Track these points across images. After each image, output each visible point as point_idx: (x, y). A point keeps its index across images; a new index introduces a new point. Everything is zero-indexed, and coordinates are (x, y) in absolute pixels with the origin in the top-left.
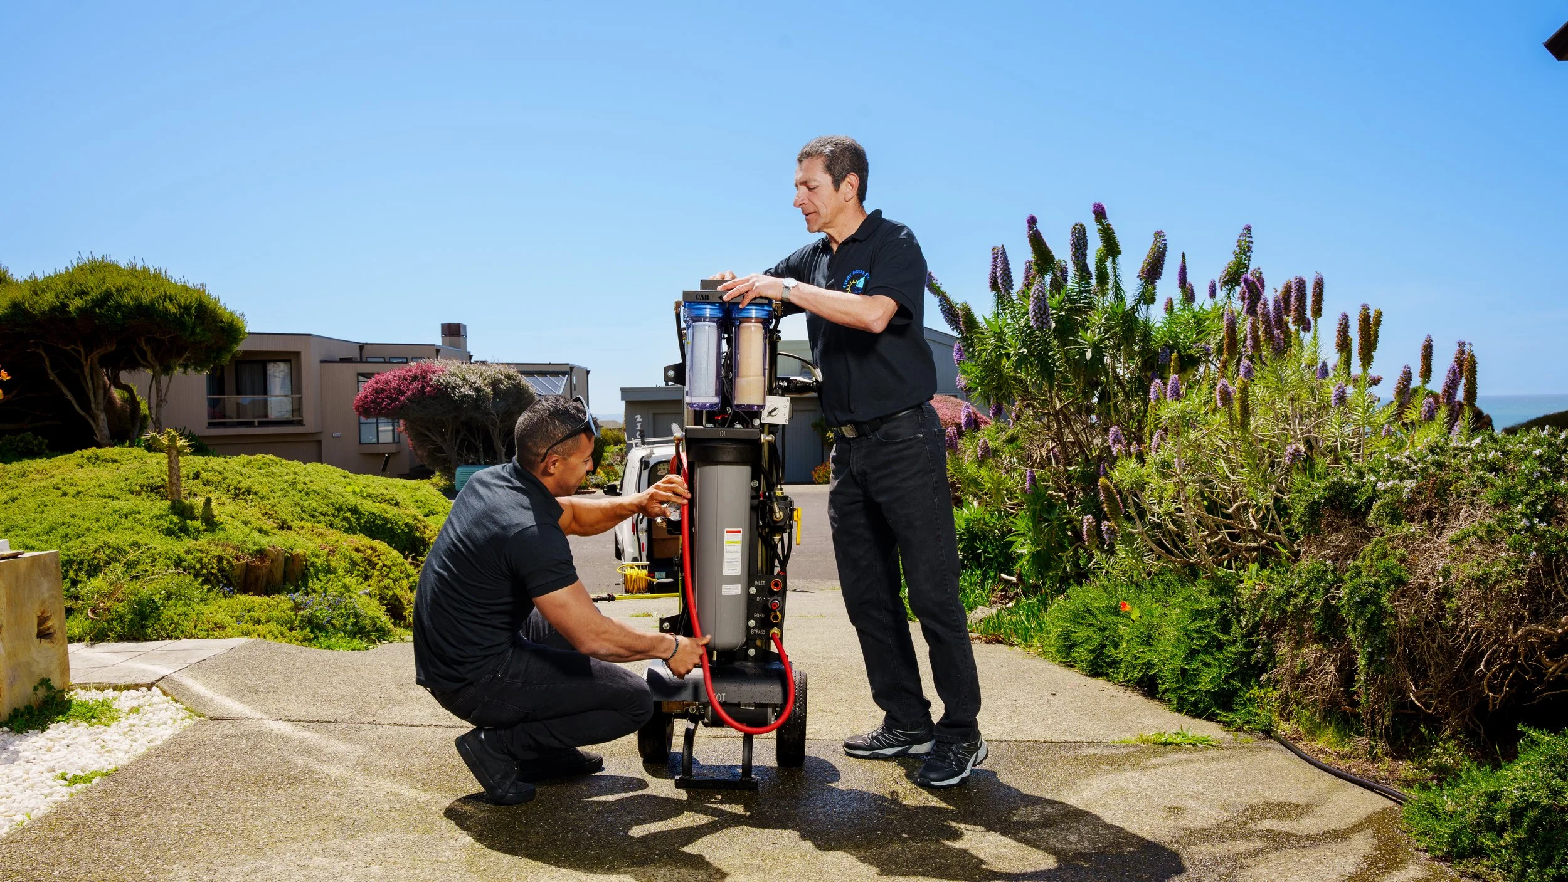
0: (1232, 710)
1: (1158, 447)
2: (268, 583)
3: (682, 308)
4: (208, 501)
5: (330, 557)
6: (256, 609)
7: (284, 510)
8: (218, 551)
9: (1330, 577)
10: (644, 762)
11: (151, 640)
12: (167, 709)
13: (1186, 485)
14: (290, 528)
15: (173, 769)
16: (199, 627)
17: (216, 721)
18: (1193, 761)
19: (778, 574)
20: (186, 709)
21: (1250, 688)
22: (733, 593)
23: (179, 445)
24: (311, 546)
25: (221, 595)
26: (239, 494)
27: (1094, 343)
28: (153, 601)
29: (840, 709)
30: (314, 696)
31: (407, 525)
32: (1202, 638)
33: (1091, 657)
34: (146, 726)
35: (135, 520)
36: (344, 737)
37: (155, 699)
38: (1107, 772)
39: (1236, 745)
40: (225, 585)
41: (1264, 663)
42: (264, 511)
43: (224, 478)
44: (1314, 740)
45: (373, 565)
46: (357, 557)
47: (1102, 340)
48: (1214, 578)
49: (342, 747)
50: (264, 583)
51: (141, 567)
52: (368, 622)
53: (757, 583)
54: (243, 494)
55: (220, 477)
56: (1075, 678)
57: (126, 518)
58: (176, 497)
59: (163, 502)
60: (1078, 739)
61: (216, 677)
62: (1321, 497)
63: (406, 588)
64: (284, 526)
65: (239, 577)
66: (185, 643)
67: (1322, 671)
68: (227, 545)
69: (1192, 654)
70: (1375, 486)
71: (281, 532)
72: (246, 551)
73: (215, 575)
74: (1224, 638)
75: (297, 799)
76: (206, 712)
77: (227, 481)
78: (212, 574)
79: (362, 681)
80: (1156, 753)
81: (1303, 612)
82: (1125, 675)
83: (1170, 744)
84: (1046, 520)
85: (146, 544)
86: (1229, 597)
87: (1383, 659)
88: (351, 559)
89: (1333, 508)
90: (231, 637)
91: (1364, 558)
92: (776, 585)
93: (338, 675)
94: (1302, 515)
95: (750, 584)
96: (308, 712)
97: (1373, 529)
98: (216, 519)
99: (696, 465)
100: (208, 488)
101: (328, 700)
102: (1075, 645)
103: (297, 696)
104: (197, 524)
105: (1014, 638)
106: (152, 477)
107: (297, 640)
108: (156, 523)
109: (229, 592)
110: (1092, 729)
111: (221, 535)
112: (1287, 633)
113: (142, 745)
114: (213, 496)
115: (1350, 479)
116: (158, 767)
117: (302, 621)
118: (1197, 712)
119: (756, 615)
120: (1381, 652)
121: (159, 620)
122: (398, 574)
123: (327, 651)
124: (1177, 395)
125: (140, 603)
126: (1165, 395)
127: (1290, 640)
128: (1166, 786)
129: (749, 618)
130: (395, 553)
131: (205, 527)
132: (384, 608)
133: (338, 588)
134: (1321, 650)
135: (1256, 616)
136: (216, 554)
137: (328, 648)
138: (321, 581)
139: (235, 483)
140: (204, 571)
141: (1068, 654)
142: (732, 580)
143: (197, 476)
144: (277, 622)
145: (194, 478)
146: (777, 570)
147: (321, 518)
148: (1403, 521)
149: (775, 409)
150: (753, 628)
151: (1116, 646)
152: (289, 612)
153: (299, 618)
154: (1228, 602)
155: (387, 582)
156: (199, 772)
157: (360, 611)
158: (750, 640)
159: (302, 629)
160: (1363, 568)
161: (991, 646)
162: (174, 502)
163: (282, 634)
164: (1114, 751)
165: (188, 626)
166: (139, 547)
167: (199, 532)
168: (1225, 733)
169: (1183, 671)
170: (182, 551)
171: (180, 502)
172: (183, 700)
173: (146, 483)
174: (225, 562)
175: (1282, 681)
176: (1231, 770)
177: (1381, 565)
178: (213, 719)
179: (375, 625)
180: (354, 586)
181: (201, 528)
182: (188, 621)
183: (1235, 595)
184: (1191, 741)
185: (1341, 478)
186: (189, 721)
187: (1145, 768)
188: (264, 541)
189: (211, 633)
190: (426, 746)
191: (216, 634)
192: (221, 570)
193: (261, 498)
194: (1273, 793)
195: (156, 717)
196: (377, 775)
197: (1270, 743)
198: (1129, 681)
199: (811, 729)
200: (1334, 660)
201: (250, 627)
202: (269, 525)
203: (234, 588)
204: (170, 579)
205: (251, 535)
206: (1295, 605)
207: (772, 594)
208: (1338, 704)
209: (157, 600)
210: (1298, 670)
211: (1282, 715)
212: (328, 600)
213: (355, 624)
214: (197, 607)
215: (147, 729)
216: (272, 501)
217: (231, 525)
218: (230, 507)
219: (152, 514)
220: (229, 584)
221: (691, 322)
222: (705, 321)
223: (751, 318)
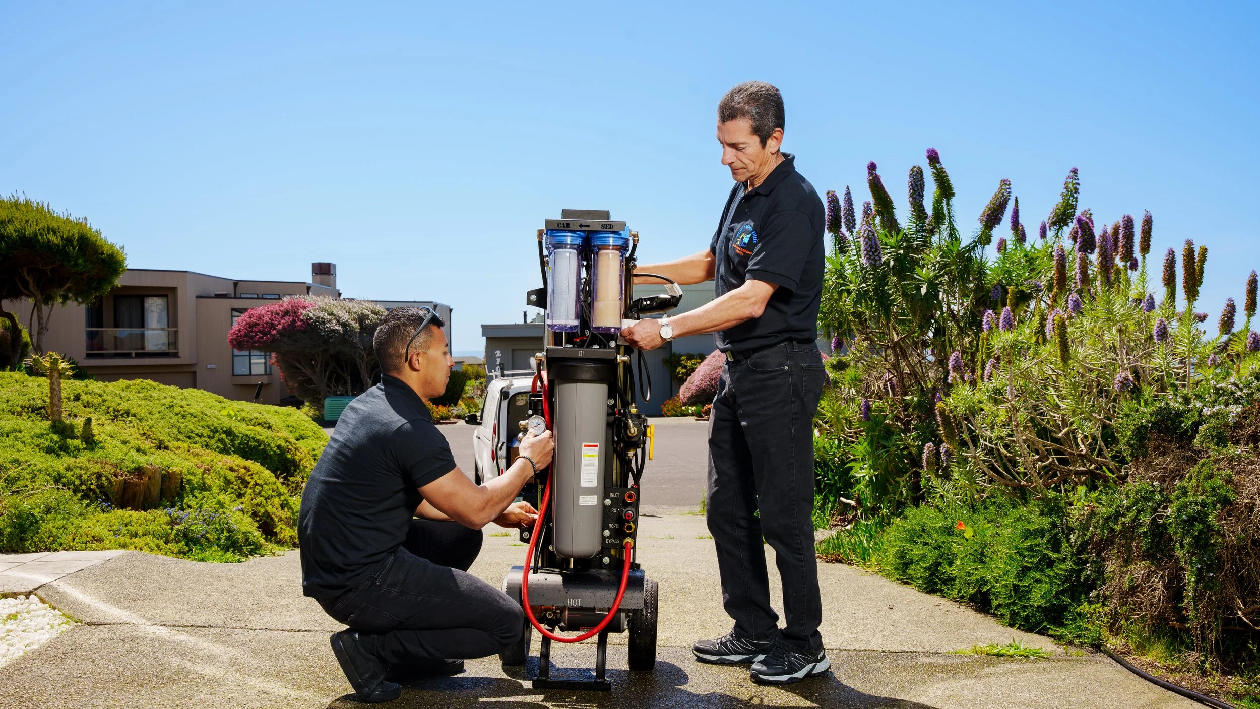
0: (1062, 625)
1: (991, 375)
2: (145, 499)
3: (545, 236)
4: (89, 421)
5: (205, 475)
6: (133, 523)
7: (161, 430)
8: (98, 468)
9: (1157, 497)
10: (503, 665)
11: (29, 552)
12: (44, 616)
13: (1017, 411)
14: (166, 448)
15: (49, 671)
16: (77, 540)
17: (93, 627)
18: (1025, 672)
19: (632, 487)
20: (64, 615)
21: (1079, 603)
22: (590, 504)
23: (60, 368)
24: (187, 464)
25: (99, 509)
26: (117, 415)
27: (929, 279)
28: (33, 515)
29: (688, 618)
30: (188, 603)
31: (279, 447)
32: (1033, 556)
33: (927, 574)
34: (24, 631)
35: (16, 439)
36: (217, 639)
37: (33, 607)
38: (942, 679)
39: (1067, 658)
40: (103, 501)
41: (1094, 580)
42: (142, 432)
43: (104, 401)
44: (1143, 655)
45: (246, 484)
46: (231, 476)
47: (936, 277)
48: (1045, 500)
49: (217, 649)
50: (141, 499)
51: (21, 483)
52: (240, 536)
53: (612, 495)
54: (122, 415)
55: (100, 400)
56: (912, 595)
57: (7, 436)
58: (57, 417)
59: (44, 422)
60: (914, 649)
61: (93, 586)
62: (1148, 422)
63: (278, 506)
64: (161, 446)
65: (117, 493)
66: (63, 555)
67: (1150, 587)
68: (107, 463)
69: (1024, 571)
70: (1201, 411)
71: (158, 452)
72: (124, 469)
73: (93, 491)
74: (1055, 556)
75: (171, 698)
76: (83, 618)
77: (107, 403)
78: (91, 490)
79: (235, 590)
80: (989, 664)
81: (1130, 531)
82: (959, 591)
83: (1002, 655)
84: (884, 447)
85: (26, 461)
86: (1059, 517)
87: (1211, 575)
88: (225, 478)
89: (1160, 432)
90: (109, 549)
91: (1191, 478)
92: (630, 497)
93: (212, 584)
94: (1130, 439)
95: (606, 496)
96: (182, 618)
97: (1199, 451)
98: (96, 438)
99: (556, 382)
100: (88, 409)
101: (202, 606)
102: (912, 563)
103: (172, 604)
104: (77, 442)
105: (853, 557)
106: (34, 399)
107: (173, 553)
108: (36, 441)
109: (107, 507)
110: (927, 640)
111: (99, 453)
112: (1115, 551)
113: (18, 649)
114: (94, 417)
115: (1177, 405)
116: (34, 669)
117: (177, 534)
118: (1029, 626)
119: (610, 525)
120: (1209, 568)
121: (38, 533)
122: (270, 492)
123: (201, 563)
124: (1009, 325)
125: (19, 516)
126: (997, 324)
127: (1119, 558)
128: (1000, 693)
129: (604, 529)
130: (267, 472)
131: (85, 446)
132: (256, 524)
133: (213, 505)
134: (1149, 568)
135: (1085, 535)
136: (96, 471)
137: (202, 560)
138: (196, 498)
139: (114, 405)
140: (84, 487)
141: (904, 572)
142: (589, 491)
143: (77, 398)
144: (154, 536)
145: (74, 400)
146: (631, 482)
147: (197, 439)
148: (1229, 444)
150: (608, 538)
151: (951, 564)
152: (164, 526)
153: (175, 532)
154: (1058, 522)
155: (259, 500)
156: (75, 673)
157: (235, 527)
158: (605, 549)
159: (177, 542)
160: (1189, 488)
161: (830, 564)
162: (54, 421)
163: (158, 546)
164: (949, 661)
165: (67, 538)
166: (20, 464)
167: (79, 450)
168: (1056, 646)
169: (1016, 588)
170: (62, 467)
171: (60, 421)
172: (61, 606)
173: (27, 404)
174: (104, 479)
175: (1111, 596)
176: (1062, 680)
177: (1208, 485)
178: (89, 624)
179: (247, 540)
180: (228, 503)
181: (81, 447)
182: (66, 534)
183: (1064, 515)
184: (1023, 653)
185: (1167, 404)
186: (66, 626)
187: (979, 677)
188: (142, 460)
189: (89, 545)
190: (295, 650)
191: (94, 546)
192: (100, 486)
193: (139, 420)
194: (1103, 703)
195: (33, 623)
196: (249, 675)
197: (1100, 657)
198: (962, 597)
199: (662, 636)
200: (1162, 577)
201: (127, 540)
202: (147, 445)
203: (112, 503)
204: (49, 494)
205: (130, 454)
206: (1124, 523)
207: (626, 505)
208: (1167, 620)
209: (36, 514)
210: (1126, 586)
211: (1111, 631)
212: (203, 516)
213: (228, 538)
214: (75, 521)
215: (24, 634)
216: (150, 423)
217: (110, 444)
218: (109, 428)
219: (33, 433)
220: (108, 500)
221: (552, 249)
222: (565, 248)
223: (609, 245)
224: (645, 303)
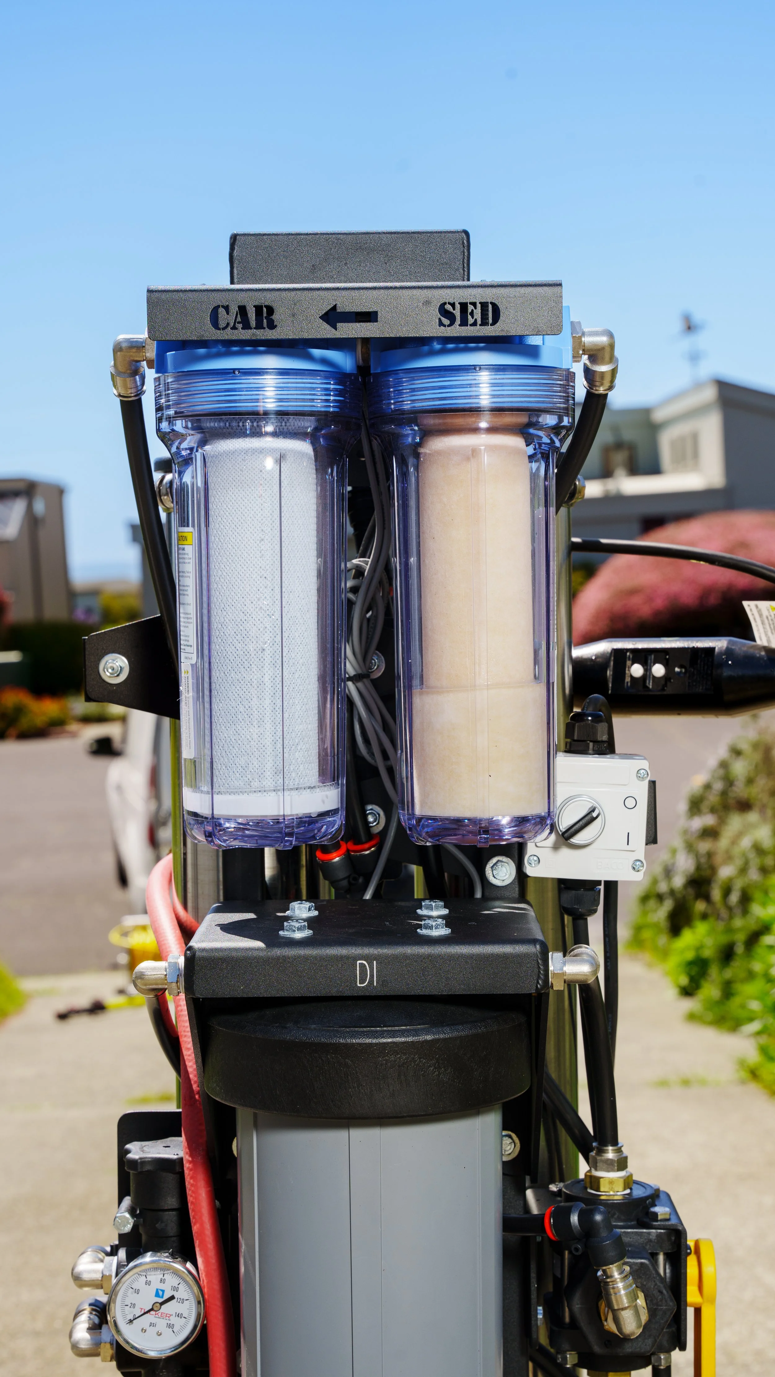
3: (151, 374)
99: (243, 1115)
149: (588, 820)
221: (191, 441)
222: (257, 433)
223: (475, 411)
224: (637, 670)
